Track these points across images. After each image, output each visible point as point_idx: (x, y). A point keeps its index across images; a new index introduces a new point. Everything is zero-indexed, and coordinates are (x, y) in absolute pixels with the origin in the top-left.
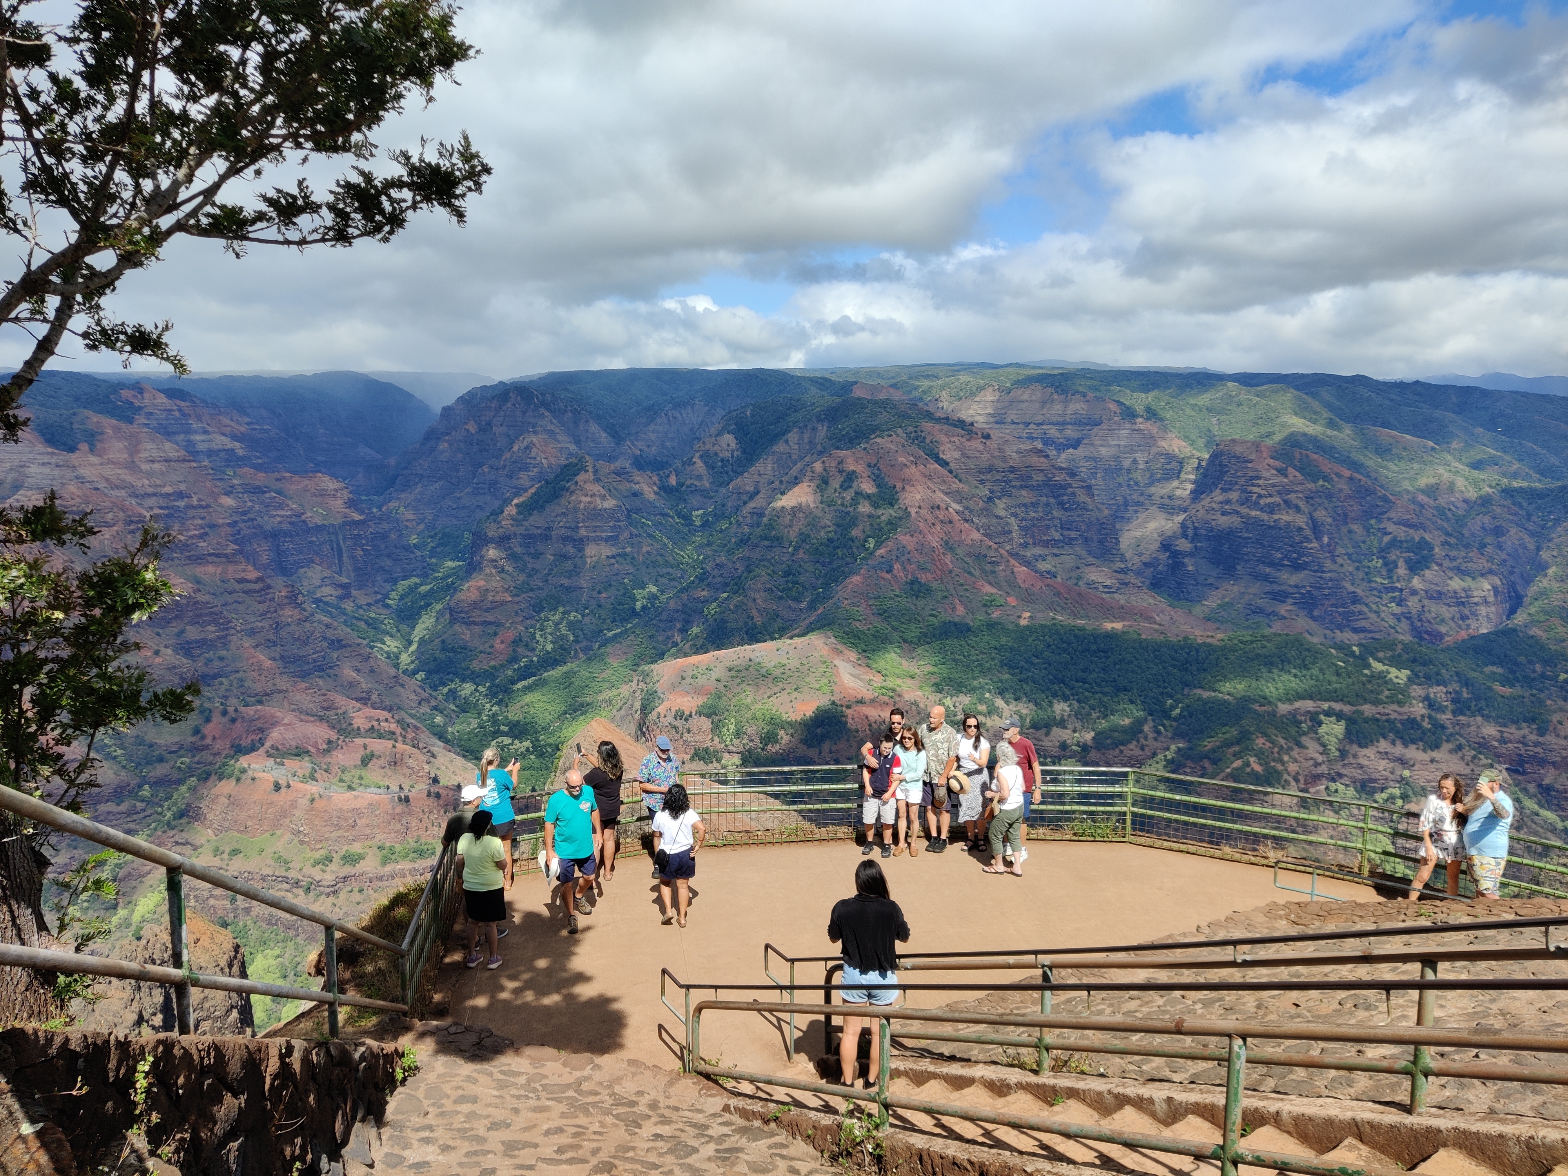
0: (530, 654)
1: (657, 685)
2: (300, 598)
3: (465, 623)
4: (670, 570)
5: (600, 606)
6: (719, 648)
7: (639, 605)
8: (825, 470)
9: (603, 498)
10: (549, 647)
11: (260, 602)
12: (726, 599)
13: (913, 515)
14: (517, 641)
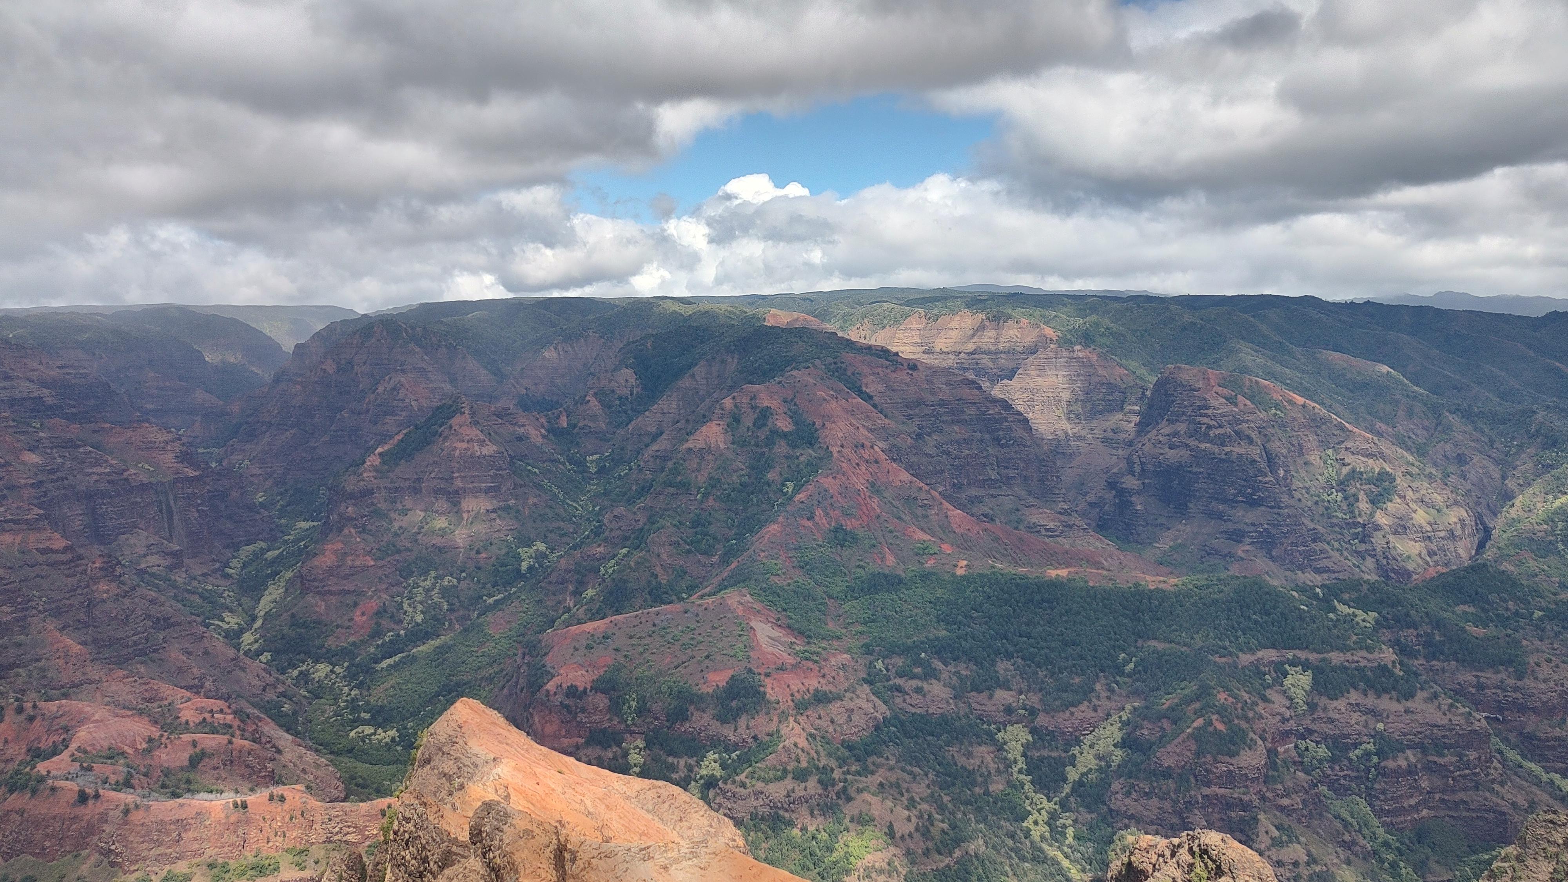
0: (396, 627)
1: (546, 658)
2: (119, 570)
3: (319, 593)
4: (562, 524)
5: (479, 568)
6: (618, 612)
7: (524, 566)
8: (736, 406)
9: (482, 443)
10: (419, 618)
11: (68, 576)
12: (626, 556)
13: (835, 455)
14: (380, 613)
